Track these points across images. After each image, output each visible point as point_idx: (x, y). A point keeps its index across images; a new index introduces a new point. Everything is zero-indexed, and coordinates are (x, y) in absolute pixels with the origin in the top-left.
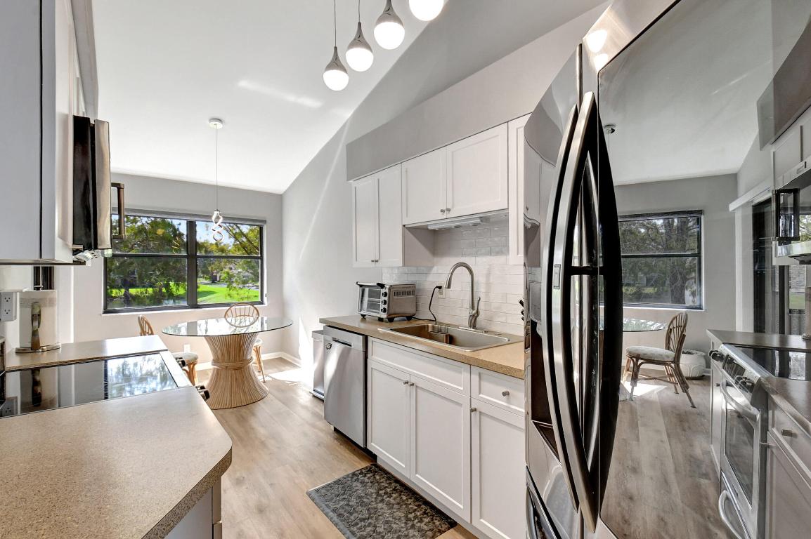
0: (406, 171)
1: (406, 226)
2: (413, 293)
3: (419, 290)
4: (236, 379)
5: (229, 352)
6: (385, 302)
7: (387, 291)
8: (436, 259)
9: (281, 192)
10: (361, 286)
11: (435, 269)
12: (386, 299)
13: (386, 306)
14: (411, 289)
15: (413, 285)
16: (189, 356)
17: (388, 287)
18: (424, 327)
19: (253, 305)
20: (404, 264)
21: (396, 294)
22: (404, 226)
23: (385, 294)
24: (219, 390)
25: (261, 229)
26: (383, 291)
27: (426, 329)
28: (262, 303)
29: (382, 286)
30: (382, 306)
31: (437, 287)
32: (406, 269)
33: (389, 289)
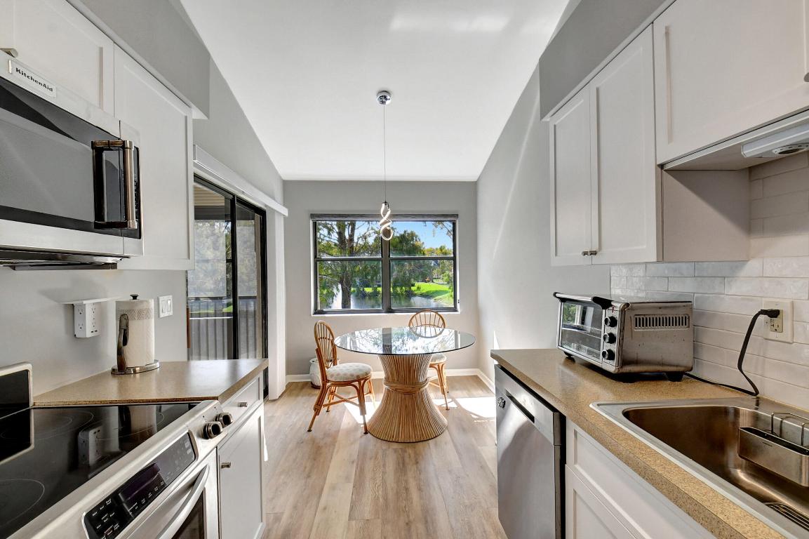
0: (667, 34)
1: (668, 167)
2: (684, 321)
3: (702, 314)
4: (406, 407)
5: (398, 372)
6: (612, 339)
7: (617, 315)
8: (756, 242)
9: (474, 179)
10: (563, 300)
11: (753, 266)
12: (615, 331)
13: (614, 347)
14: (680, 313)
15: (687, 304)
16: (360, 370)
17: (618, 306)
18: (724, 411)
19: (436, 313)
20: (662, 257)
21: (642, 322)
22: (662, 166)
23: (613, 322)
24: (388, 416)
25: (454, 224)
26: (607, 314)
27: (731, 417)
28: (455, 309)
29: (605, 303)
30: (606, 347)
31: (763, 312)
32: (663, 268)
33: (623, 311)
